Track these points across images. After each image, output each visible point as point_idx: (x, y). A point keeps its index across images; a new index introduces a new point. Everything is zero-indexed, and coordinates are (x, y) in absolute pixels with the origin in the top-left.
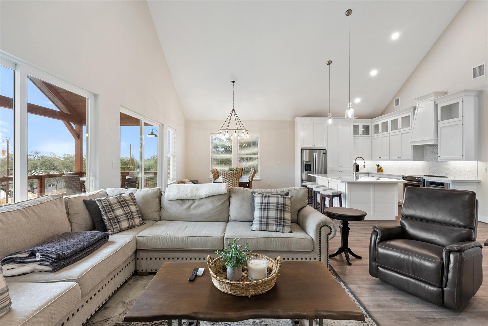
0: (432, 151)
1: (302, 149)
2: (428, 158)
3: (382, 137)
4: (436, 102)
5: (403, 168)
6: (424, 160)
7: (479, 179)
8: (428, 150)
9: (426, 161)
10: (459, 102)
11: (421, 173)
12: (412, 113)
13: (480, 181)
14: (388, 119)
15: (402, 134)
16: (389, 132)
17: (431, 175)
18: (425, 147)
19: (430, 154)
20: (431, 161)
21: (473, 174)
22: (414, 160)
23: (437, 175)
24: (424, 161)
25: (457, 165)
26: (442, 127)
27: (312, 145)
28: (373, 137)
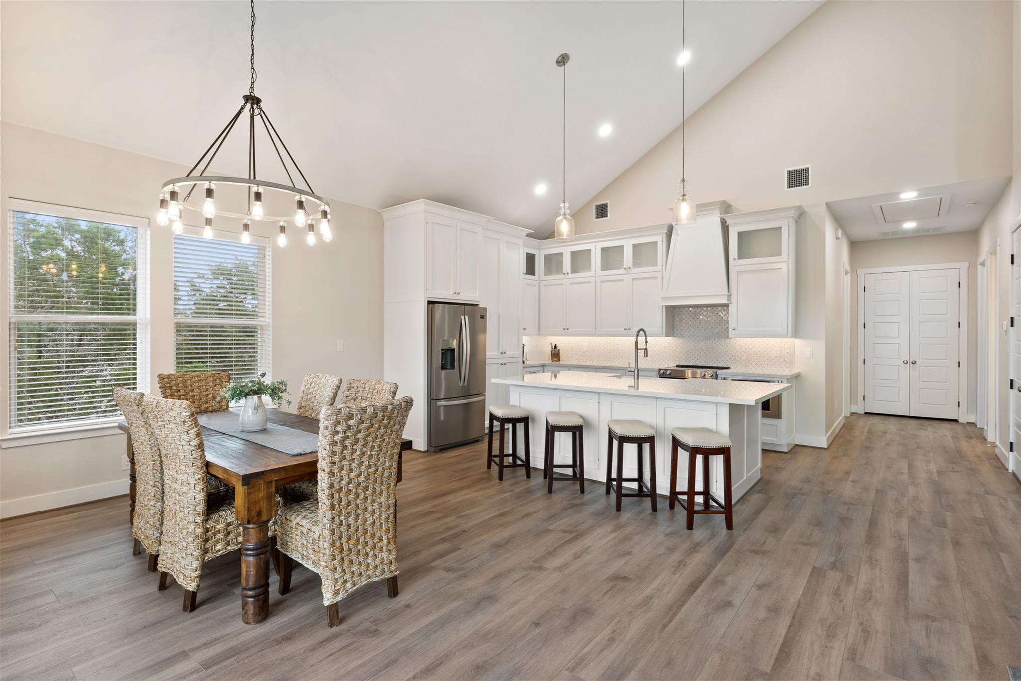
0: (693, 318)
1: (428, 301)
2: (683, 331)
3: (571, 284)
4: (727, 222)
5: (619, 352)
6: (675, 334)
7: (796, 371)
8: (684, 316)
9: (679, 337)
10: (781, 228)
11: (666, 361)
12: (662, 238)
13: (799, 373)
14: (594, 244)
15: (633, 279)
16: (595, 275)
17: (691, 364)
18: (677, 309)
19: (688, 323)
20: (692, 338)
21: (786, 361)
22: (666, 336)
23: (704, 365)
24: (675, 337)
25: (751, 344)
26: (740, 271)
27: (452, 293)
28: (543, 283)
